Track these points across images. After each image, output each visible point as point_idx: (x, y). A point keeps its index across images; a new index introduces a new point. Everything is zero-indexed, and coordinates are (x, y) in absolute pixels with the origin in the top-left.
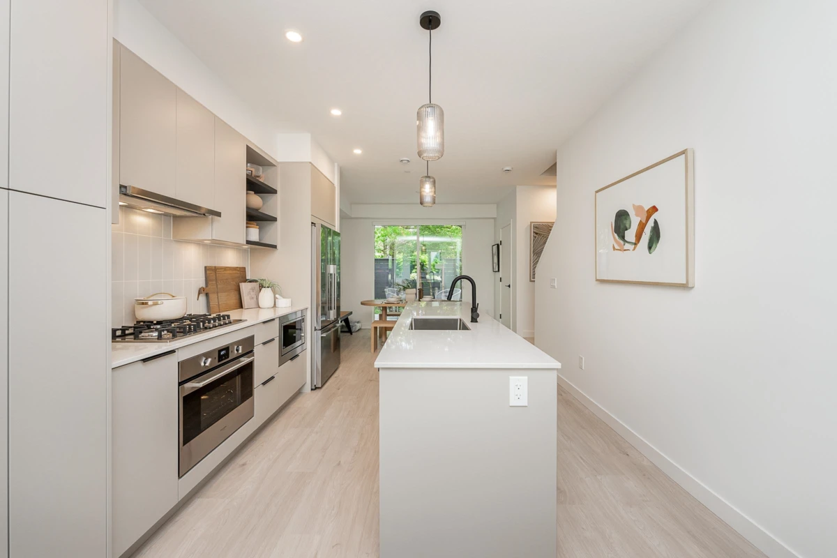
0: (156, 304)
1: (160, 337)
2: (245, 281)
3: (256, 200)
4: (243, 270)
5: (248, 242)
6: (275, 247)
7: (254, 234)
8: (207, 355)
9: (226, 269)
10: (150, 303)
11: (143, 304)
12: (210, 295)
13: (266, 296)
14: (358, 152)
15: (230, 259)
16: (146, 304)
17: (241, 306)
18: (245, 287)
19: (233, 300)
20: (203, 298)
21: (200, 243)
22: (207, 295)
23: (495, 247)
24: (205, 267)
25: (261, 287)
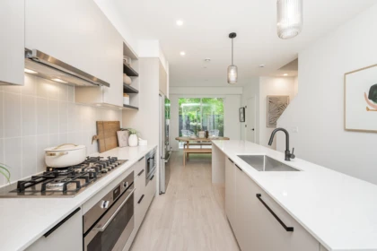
0: (62, 154)
1: (65, 191)
2: (120, 130)
3: (128, 79)
4: (118, 123)
5: (125, 106)
6: (137, 109)
7: (127, 100)
8: (105, 199)
9: (109, 122)
10: (57, 154)
11: (51, 155)
12: (100, 141)
13: (133, 139)
14: (183, 54)
15: (111, 116)
16: (54, 155)
17: (118, 146)
18: (120, 134)
19: (114, 142)
20: (95, 143)
21: (94, 106)
22: (98, 140)
23: (242, 110)
24: (97, 122)
25: (130, 133)
